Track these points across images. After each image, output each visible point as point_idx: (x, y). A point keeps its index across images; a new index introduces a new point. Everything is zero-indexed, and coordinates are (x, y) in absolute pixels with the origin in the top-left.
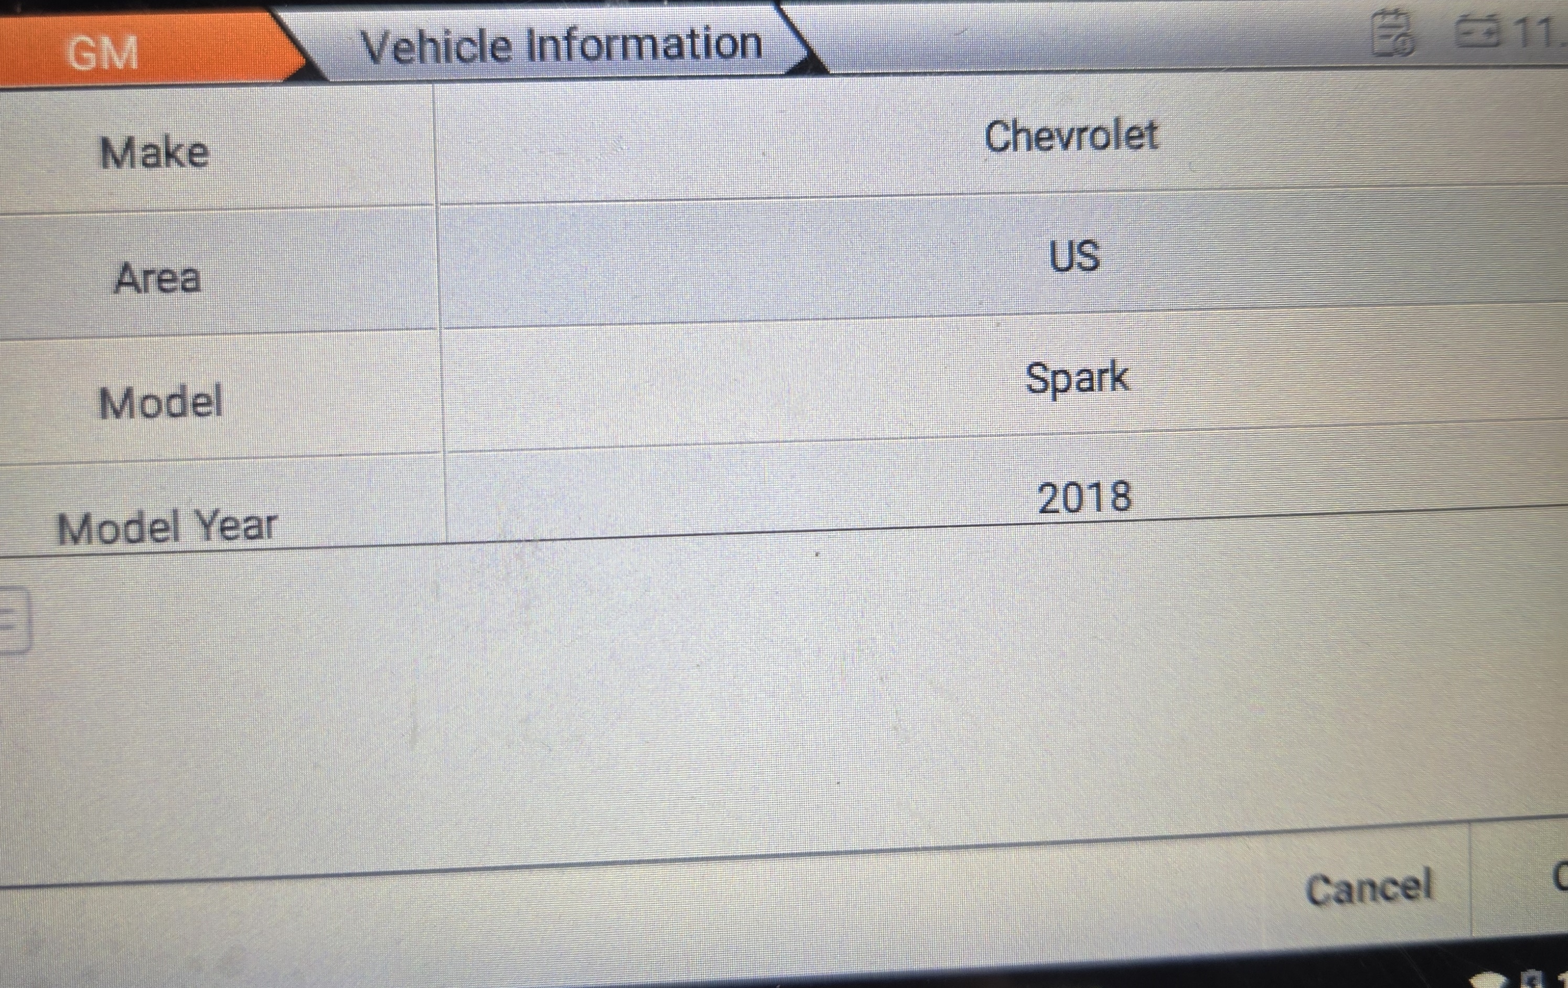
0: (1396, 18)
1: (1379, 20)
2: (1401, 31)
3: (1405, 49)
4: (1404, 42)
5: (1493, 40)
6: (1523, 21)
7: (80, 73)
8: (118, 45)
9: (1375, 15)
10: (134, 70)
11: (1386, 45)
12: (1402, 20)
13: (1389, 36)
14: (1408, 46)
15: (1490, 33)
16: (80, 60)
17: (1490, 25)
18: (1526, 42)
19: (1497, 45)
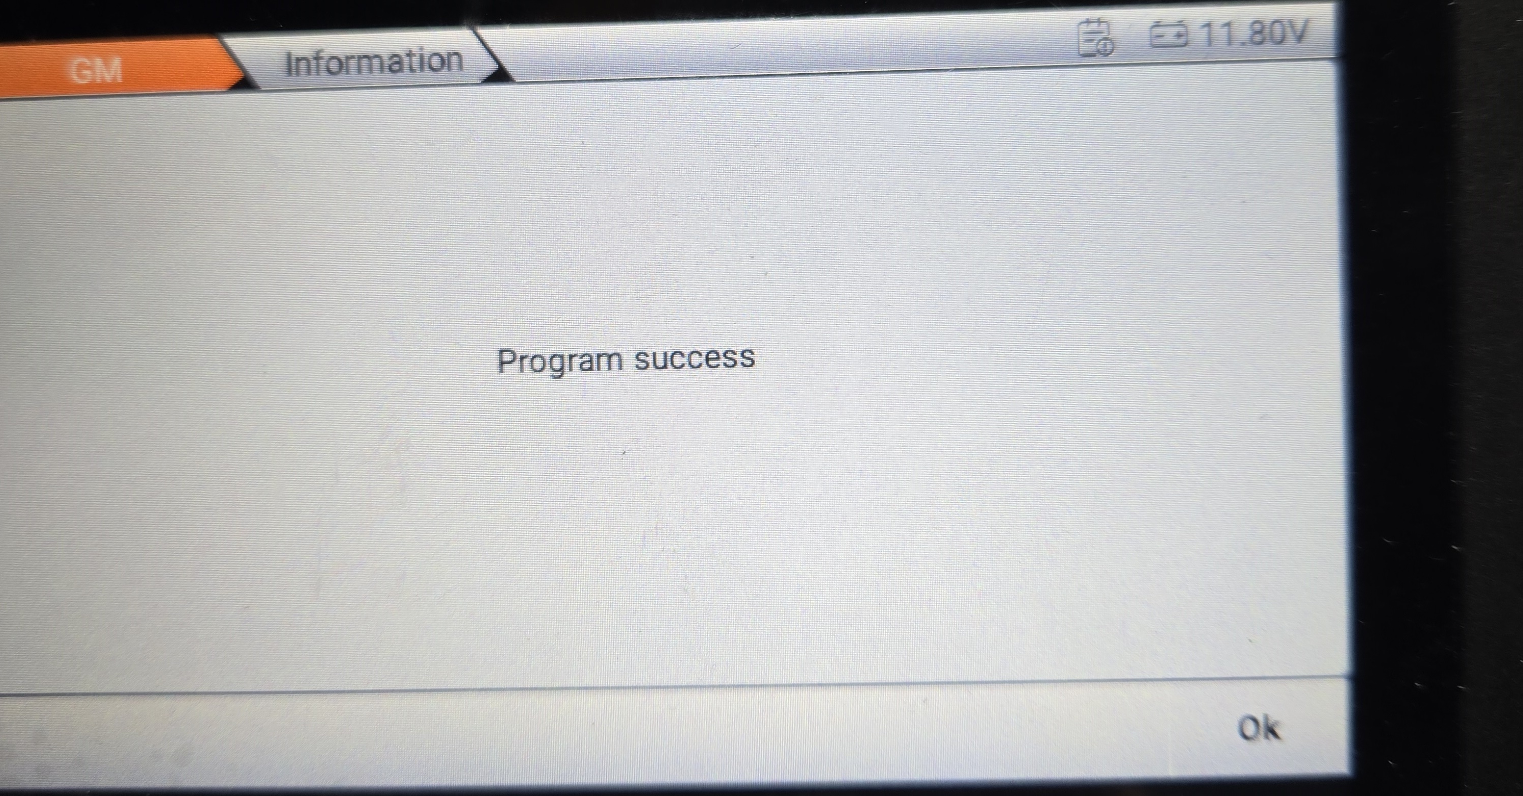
0: (1099, 25)
1: (1084, 28)
2: (1105, 35)
3: (1106, 50)
4: (1105, 45)
5: (1182, 40)
6: (1208, 25)
7: (81, 86)
9: (1082, 23)
10: (119, 84)
11: (1091, 46)
12: (1103, 26)
13: (1091, 40)
14: (1109, 47)
15: (1179, 35)
16: (81, 76)
17: (1181, 29)
18: (1210, 42)
19: (1185, 45)
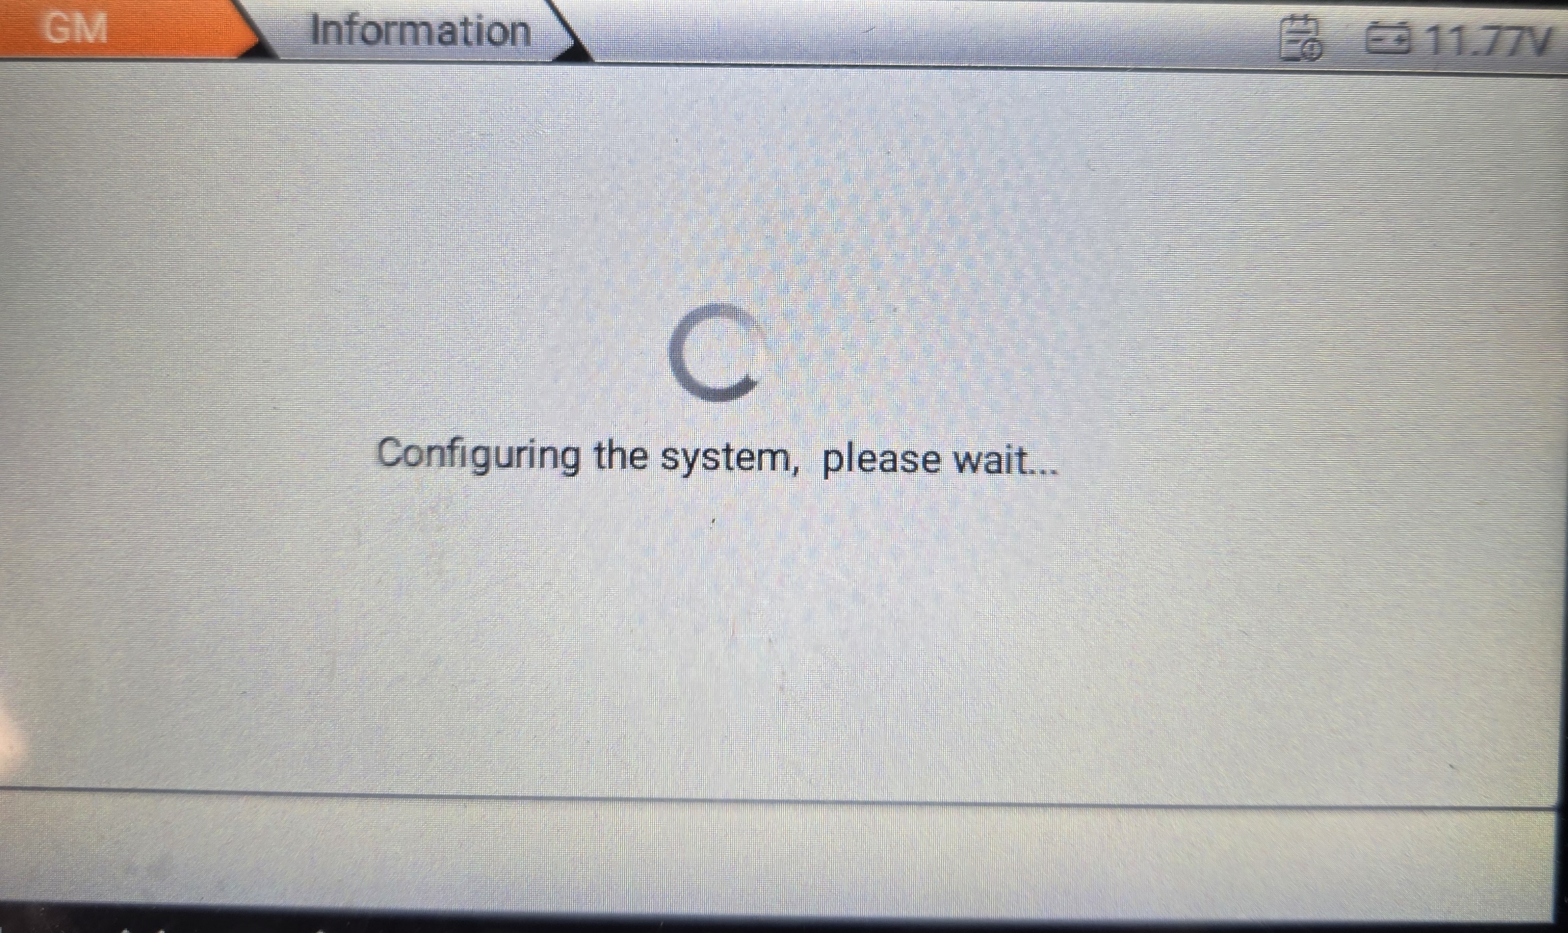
1: (1287, 25)
2: (1310, 36)
4: (1312, 47)
5: (1404, 46)
6: (1435, 29)
7: (55, 47)
8: (89, 22)
9: (1285, 20)
10: (103, 45)
11: (1295, 49)
12: (1311, 25)
15: (1400, 40)
16: (56, 34)
17: (1403, 32)
18: (1437, 50)
19: (1407, 52)
